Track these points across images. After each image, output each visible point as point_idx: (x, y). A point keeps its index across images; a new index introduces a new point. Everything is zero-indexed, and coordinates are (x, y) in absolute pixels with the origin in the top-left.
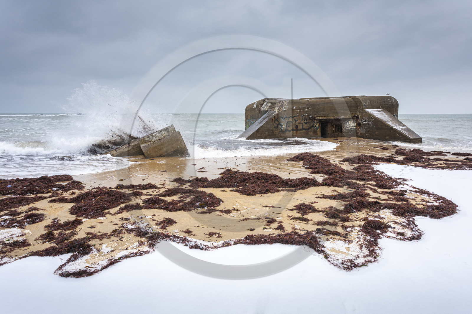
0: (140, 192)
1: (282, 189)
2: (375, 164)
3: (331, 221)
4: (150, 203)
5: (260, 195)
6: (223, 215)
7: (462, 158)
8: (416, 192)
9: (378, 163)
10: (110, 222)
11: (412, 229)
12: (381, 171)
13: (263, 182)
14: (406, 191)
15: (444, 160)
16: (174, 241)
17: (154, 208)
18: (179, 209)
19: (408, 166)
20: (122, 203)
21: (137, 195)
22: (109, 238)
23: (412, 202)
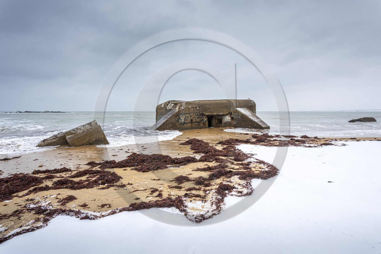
0: (53, 176)
1: (170, 165)
2: (237, 145)
3: (197, 187)
4: (59, 184)
5: (152, 171)
6: (119, 189)
7: (289, 139)
8: (257, 162)
9: (240, 144)
10: (15, 204)
11: (248, 188)
12: (239, 149)
13: (157, 162)
14: (251, 162)
15: (279, 141)
16: (69, 215)
17: (61, 188)
18: (83, 187)
19: (257, 145)
20: (33, 186)
21: (50, 178)
22: (7, 218)
23: (253, 169)
